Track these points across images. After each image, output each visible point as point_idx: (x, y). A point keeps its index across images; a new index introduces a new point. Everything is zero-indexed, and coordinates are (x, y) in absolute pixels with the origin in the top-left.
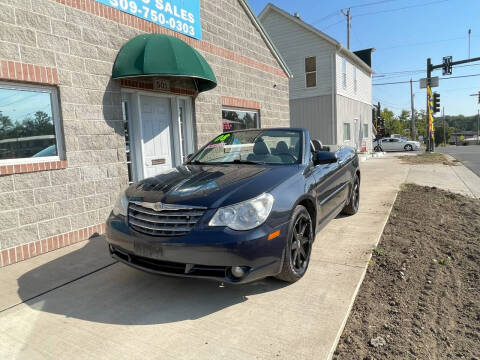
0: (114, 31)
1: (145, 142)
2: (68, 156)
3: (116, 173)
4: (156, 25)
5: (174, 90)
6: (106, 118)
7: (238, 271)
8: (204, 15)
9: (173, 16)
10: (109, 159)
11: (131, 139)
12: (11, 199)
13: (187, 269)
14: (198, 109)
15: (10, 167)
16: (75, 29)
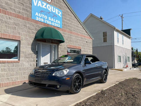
0: (36, 26)
1: (42, 57)
2: (20, 59)
3: (33, 65)
4: (48, 25)
5: (52, 43)
6: (32, 50)
7: (58, 87)
8: (63, 21)
9: (54, 22)
10: (31, 61)
11: (38, 56)
12: (4, 69)
13: (47, 86)
14: (59, 48)
15: (6, 61)
16: (26, 26)
